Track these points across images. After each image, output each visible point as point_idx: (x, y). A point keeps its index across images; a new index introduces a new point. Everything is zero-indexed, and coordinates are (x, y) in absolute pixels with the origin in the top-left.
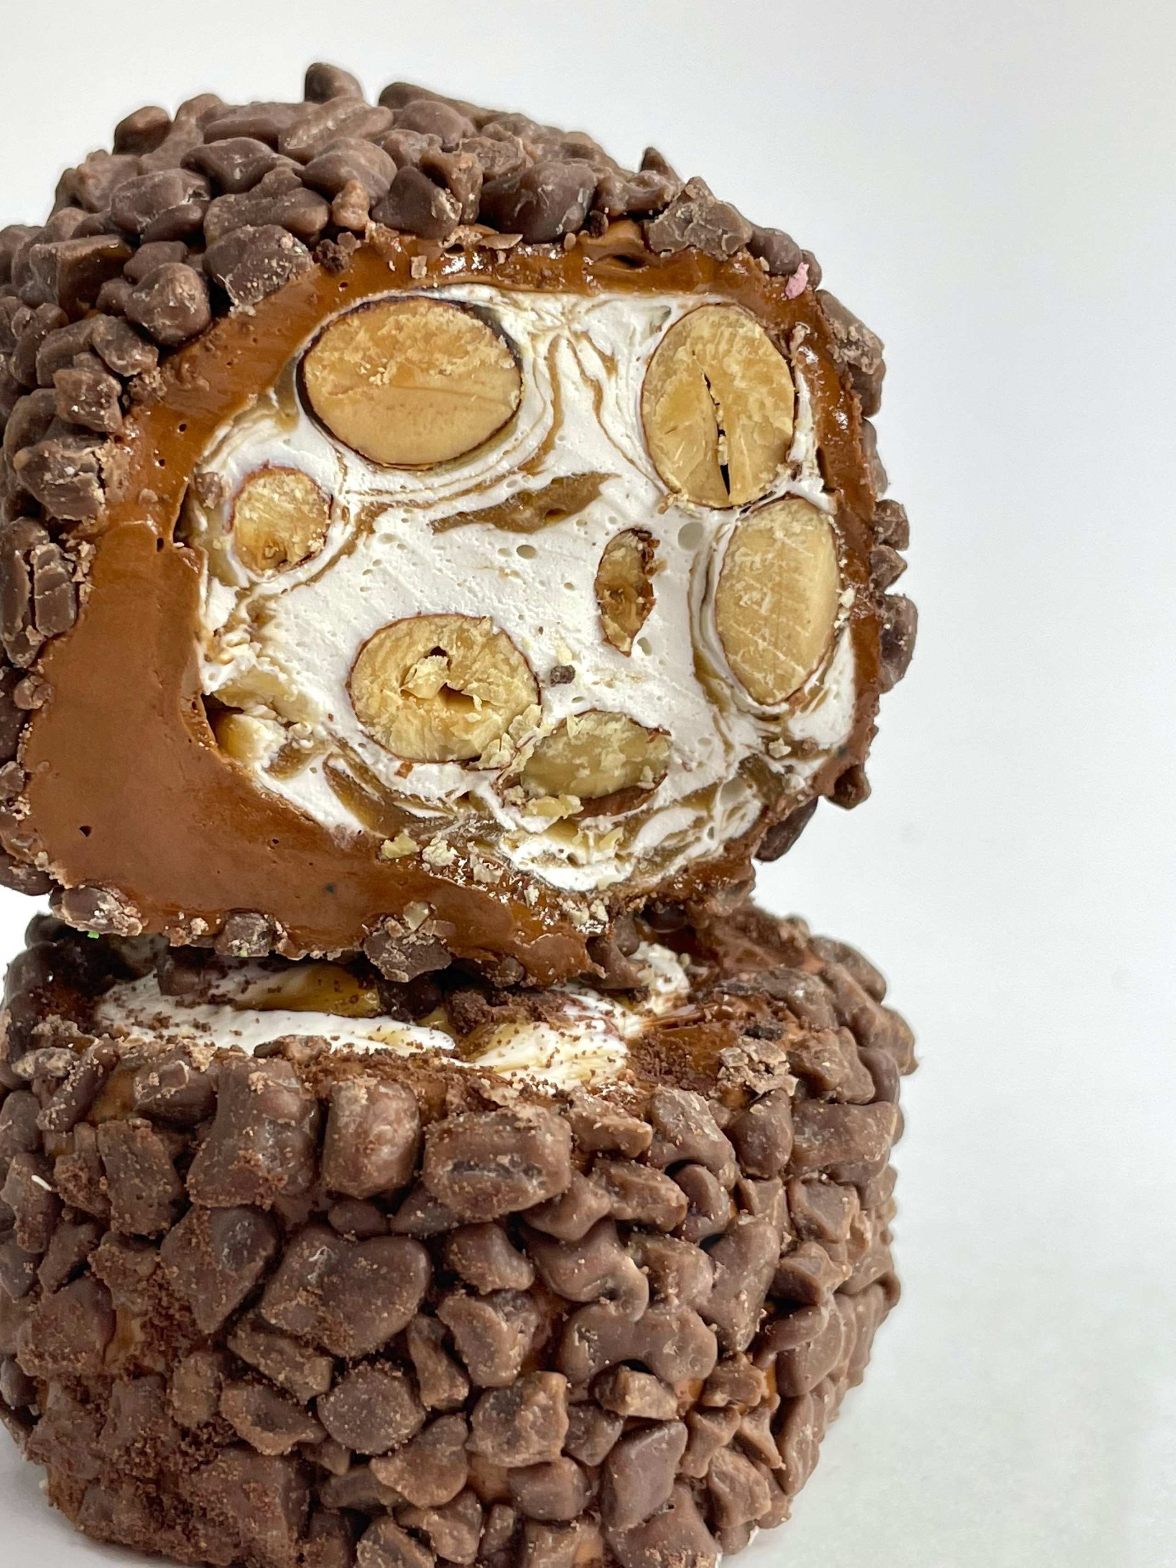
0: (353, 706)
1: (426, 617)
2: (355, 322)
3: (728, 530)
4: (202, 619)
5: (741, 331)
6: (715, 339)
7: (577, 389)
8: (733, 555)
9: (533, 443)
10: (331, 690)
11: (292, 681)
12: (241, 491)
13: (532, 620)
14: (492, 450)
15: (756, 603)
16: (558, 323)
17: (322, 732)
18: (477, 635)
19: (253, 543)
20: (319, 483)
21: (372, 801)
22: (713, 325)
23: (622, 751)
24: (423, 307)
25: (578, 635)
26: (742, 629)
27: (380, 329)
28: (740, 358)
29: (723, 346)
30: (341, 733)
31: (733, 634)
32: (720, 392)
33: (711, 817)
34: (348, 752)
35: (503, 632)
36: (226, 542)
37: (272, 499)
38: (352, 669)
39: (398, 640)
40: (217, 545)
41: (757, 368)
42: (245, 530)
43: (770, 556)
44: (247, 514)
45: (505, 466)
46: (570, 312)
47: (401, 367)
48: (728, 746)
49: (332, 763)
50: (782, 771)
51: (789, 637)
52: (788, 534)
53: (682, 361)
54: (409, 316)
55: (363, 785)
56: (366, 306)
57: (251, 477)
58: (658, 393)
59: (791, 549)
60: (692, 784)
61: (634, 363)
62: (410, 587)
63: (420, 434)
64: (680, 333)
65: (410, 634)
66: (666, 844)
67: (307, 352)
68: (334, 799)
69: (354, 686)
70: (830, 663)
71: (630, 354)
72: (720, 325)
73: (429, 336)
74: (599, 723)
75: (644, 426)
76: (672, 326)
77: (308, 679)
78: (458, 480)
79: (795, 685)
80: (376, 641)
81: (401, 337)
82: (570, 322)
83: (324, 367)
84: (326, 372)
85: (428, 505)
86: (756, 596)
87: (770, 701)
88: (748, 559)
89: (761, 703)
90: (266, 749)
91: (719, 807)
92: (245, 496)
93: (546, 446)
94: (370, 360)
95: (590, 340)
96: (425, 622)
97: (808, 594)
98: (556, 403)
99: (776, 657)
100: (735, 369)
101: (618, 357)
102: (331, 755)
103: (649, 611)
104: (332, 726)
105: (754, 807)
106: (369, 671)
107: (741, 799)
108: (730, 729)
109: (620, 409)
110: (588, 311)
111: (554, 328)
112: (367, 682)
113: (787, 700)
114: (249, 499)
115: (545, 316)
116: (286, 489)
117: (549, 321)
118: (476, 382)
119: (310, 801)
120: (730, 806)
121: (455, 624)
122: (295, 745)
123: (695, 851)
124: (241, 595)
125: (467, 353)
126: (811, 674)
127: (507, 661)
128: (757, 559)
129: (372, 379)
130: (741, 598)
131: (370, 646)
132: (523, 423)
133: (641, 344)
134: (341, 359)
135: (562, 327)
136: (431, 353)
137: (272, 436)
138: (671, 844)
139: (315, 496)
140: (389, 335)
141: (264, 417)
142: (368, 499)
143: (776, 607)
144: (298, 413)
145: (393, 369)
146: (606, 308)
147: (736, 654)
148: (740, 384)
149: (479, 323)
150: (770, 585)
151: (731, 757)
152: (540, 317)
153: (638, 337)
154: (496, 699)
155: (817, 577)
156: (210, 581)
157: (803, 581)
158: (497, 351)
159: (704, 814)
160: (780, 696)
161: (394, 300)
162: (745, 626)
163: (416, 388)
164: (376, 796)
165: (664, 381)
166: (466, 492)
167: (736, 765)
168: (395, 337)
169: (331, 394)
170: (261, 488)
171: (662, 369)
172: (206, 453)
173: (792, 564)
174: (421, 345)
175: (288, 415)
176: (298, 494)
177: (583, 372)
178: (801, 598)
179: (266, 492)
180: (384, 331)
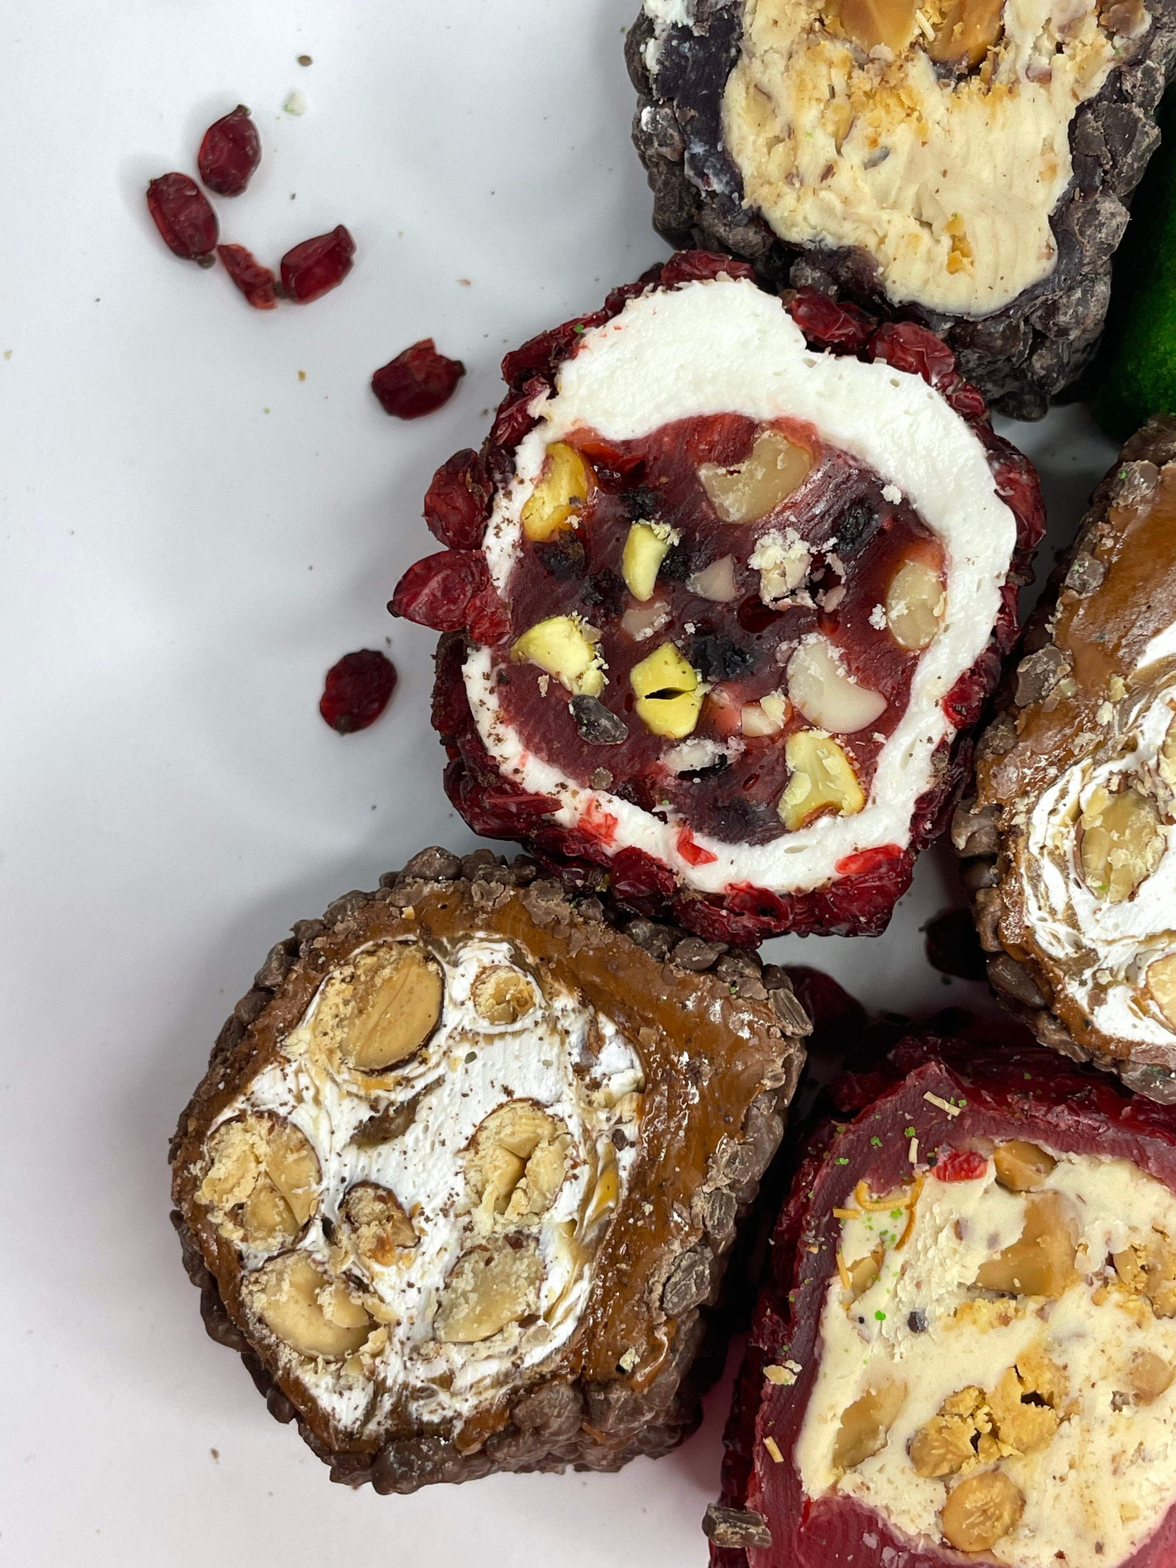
21: (1155, 679)
23: (1124, 866)
33: (1055, 921)
48: (1110, 943)
50: (1084, 978)
60: (1083, 914)
66: (1042, 885)
70: (1162, 1024)
79: (1158, 994)
87: (1150, 974)
89: (1149, 967)
91: (1063, 930)
105: (1058, 952)
107: (1066, 945)
113: (1146, 986)
120: (1062, 936)
123: (1032, 904)
126: (1161, 1008)
138: (1042, 888)
151: (1100, 944)
160: (1152, 981)
164: (1158, 683)
167: (1093, 947)
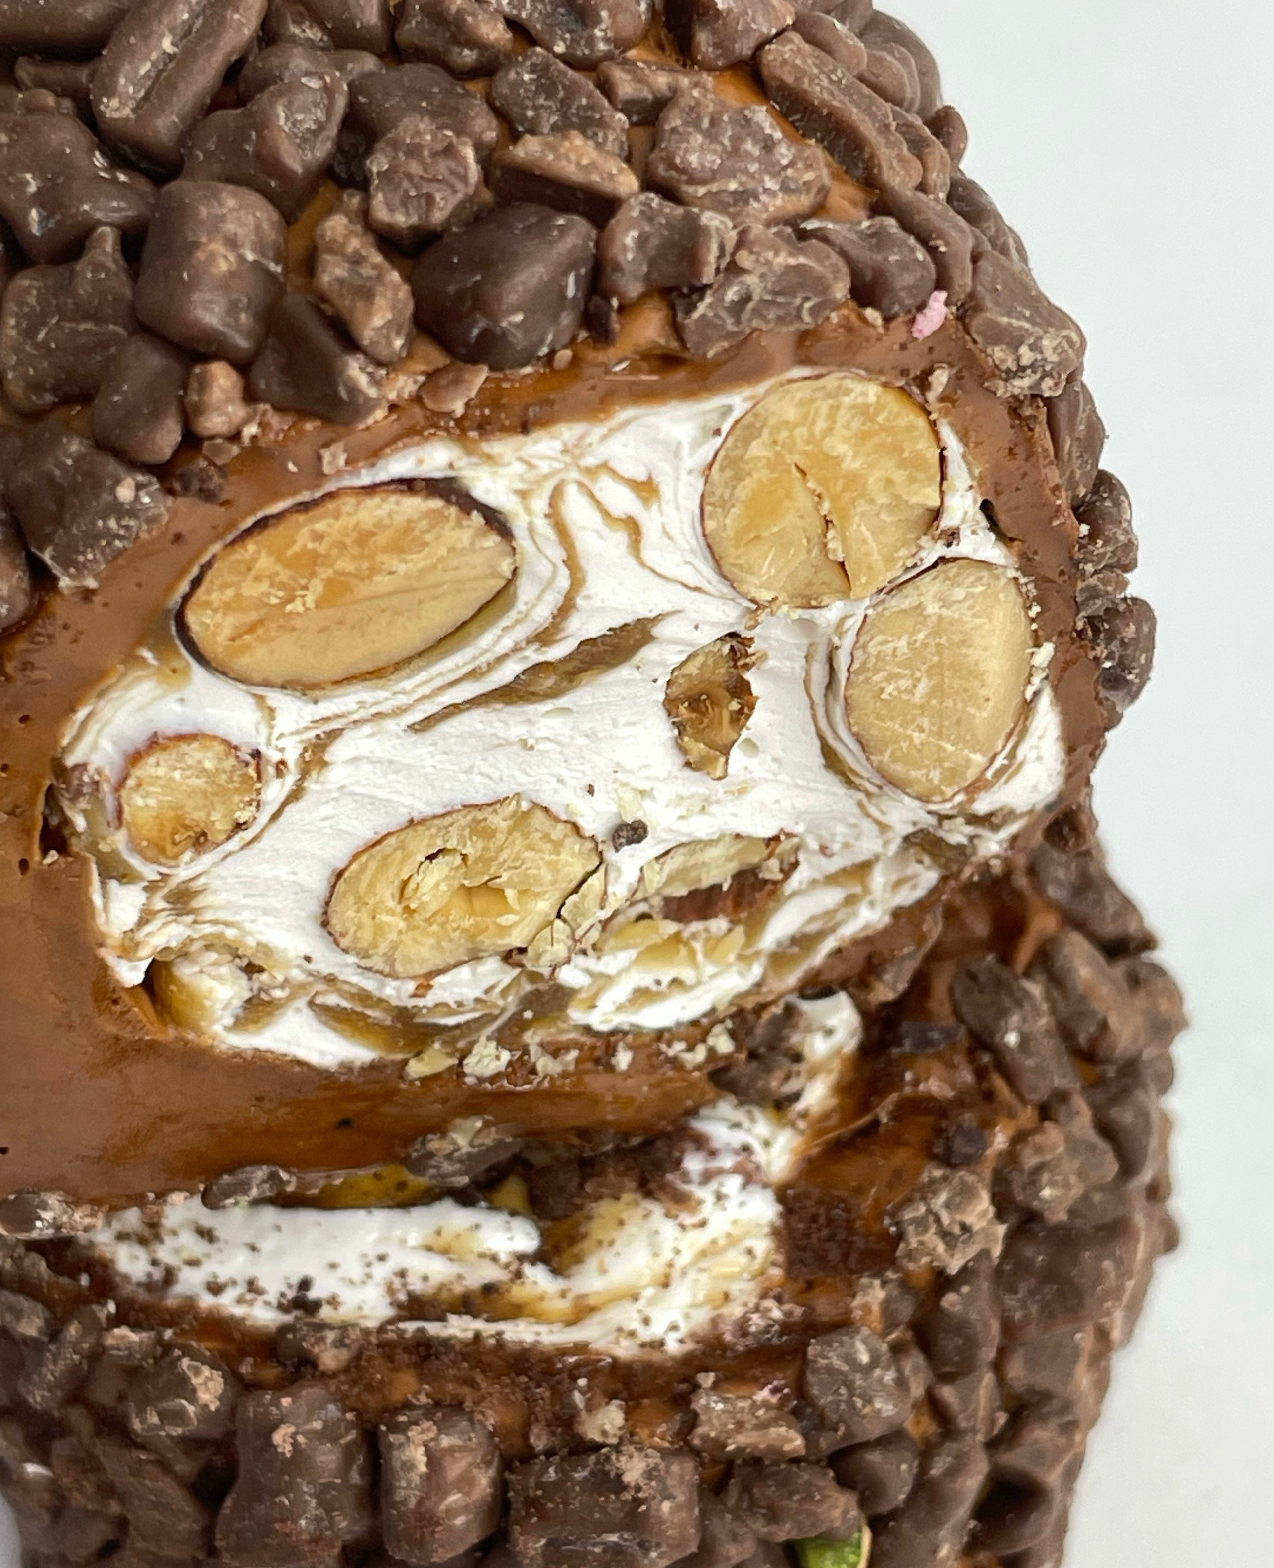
0: (337, 943)
1: (423, 821)
2: (251, 546)
3: (854, 624)
4: (104, 929)
5: (847, 400)
6: (806, 419)
7: (601, 537)
8: (864, 646)
9: (543, 613)
10: (303, 928)
11: (245, 933)
12: (125, 778)
13: (576, 780)
14: (483, 630)
15: (906, 691)
16: (556, 465)
17: (297, 975)
18: (498, 821)
19: (155, 834)
20: (235, 742)
22: (801, 403)
24: (348, 503)
25: (645, 772)
26: (889, 724)
27: (288, 546)
28: (848, 433)
29: (821, 424)
30: (325, 970)
31: (874, 732)
32: (823, 482)
34: (340, 985)
35: (535, 805)
36: (119, 841)
37: (172, 779)
38: (327, 904)
39: (386, 857)
40: (103, 847)
41: (876, 440)
42: (140, 821)
43: (921, 636)
44: (140, 802)
45: (507, 643)
46: (576, 446)
47: (329, 584)
49: (319, 1000)
51: (959, 722)
52: (946, 603)
53: (759, 459)
54: (330, 521)
55: (369, 1012)
56: (262, 524)
57: (135, 757)
58: (725, 505)
59: (952, 622)
61: (685, 478)
62: (394, 797)
63: (373, 642)
64: (752, 425)
65: (402, 846)
67: (186, 598)
68: (331, 1036)
69: (334, 920)
71: (677, 470)
72: (812, 400)
73: (364, 538)
74: (692, 853)
75: (709, 546)
76: (737, 422)
77: (267, 925)
78: (441, 674)
80: (355, 867)
81: (322, 548)
82: (576, 458)
83: (215, 611)
84: (219, 616)
85: (400, 711)
86: (904, 684)
88: (889, 647)
90: (225, 1008)
92: (131, 782)
93: (566, 609)
94: (282, 586)
95: (613, 472)
96: (420, 829)
97: (983, 666)
98: (572, 563)
99: (940, 748)
100: (842, 449)
101: (657, 479)
102: (317, 993)
103: (748, 717)
104: (311, 966)
106: (352, 900)
108: (883, 813)
109: (670, 537)
110: (604, 438)
111: (556, 472)
112: (351, 913)
114: (139, 785)
115: (536, 462)
116: (190, 761)
117: (545, 467)
118: (445, 571)
119: (298, 1045)
121: (463, 820)
122: (263, 996)
124: (151, 888)
125: (425, 544)
127: (546, 837)
128: (902, 644)
129: (289, 608)
130: (882, 690)
131: (347, 875)
132: (525, 591)
133: (691, 455)
134: (238, 596)
135: (567, 467)
136: (372, 557)
137: (155, 700)
139: (232, 761)
140: (305, 551)
141: (139, 679)
142: (311, 734)
143: (937, 691)
144: (188, 664)
145: (317, 588)
146: (631, 428)
147: (882, 753)
148: (852, 464)
149: (436, 503)
150: (924, 668)
152: (530, 466)
153: (686, 449)
154: (538, 881)
155: (995, 643)
156: (103, 883)
157: (974, 654)
158: (471, 531)
159: (858, 890)
161: (304, 507)
162: (892, 719)
163: (358, 601)
165: (734, 488)
166: (453, 684)
168: (314, 551)
169: (233, 639)
170: (151, 766)
171: (728, 473)
172: (65, 742)
173: (956, 638)
174: (355, 550)
175: (174, 671)
176: (208, 765)
177: (605, 514)
178: (975, 673)
179: (161, 771)
180: (296, 548)
